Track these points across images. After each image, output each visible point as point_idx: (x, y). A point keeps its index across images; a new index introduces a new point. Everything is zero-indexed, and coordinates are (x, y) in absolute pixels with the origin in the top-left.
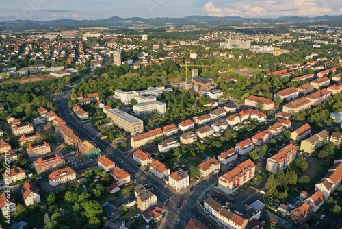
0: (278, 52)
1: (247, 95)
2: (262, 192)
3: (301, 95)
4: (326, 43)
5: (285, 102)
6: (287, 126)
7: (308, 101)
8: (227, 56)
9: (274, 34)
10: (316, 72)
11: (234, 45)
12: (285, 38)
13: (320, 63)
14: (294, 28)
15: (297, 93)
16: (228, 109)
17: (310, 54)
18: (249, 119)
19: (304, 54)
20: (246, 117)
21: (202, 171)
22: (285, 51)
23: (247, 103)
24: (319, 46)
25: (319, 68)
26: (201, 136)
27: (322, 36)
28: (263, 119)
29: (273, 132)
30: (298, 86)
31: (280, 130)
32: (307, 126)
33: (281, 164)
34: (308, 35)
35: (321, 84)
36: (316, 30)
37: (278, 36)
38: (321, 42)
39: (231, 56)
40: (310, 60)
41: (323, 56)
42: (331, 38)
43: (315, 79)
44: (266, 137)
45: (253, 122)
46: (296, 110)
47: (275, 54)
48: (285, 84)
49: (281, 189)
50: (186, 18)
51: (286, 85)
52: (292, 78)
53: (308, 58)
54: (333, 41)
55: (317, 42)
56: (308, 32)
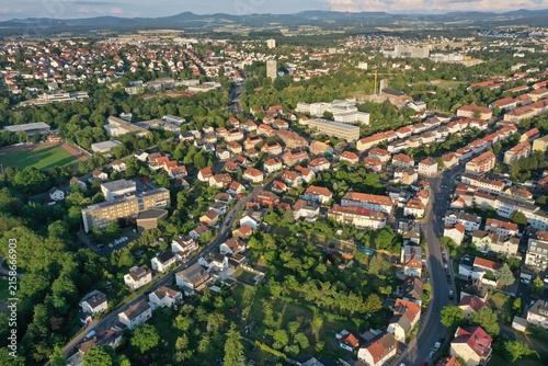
0: (470, 63)
1: (459, 105)
2: (506, 175)
3: (519, 105)
4: (532, 50)
5: (504, 112)
6: (513, 132)
7: (531, 110)
8: (402, 67)
9: (451, 39)
10: (531, 84)
11: (406, 54)
12: (469, 44)
13: (532, 75)
14: (479, 31)
15: (515, 104)
16: (442, 119)
17: (515, 64)
18: (468, 127)
19: (507, 64)
20: (465, 125)
21: (445, 163)
22: (480, 61)
23: (460, 113)
24: (523, 55)
25: (532, 80)
26: (425, 140)
27: (524, 42)
28: (485, 127)
29: (501, 136)
30: (514, 97)
31: (507, 134)
32: (535, 130)
33: (519, 156)
34: (503, 40)
35: (540, 96)
36: (513, 32)
37: (456, 41)
38: (525, 49)
39: (407, 67)
40: (517, 71)
41: (534, 66)
42: (538, 43)
43: (531, 90)
44: (495, 140)
45: (474, 129)
46: (520, 118)
47: (466, 63)
48: (497, 95)
49: (523, 172)
50: (299, 14)
51: (499, 96)
52: (502, 89)
53: (514, 68)
54: (542, 48)
55: (520, 49)
56: (500, 36)
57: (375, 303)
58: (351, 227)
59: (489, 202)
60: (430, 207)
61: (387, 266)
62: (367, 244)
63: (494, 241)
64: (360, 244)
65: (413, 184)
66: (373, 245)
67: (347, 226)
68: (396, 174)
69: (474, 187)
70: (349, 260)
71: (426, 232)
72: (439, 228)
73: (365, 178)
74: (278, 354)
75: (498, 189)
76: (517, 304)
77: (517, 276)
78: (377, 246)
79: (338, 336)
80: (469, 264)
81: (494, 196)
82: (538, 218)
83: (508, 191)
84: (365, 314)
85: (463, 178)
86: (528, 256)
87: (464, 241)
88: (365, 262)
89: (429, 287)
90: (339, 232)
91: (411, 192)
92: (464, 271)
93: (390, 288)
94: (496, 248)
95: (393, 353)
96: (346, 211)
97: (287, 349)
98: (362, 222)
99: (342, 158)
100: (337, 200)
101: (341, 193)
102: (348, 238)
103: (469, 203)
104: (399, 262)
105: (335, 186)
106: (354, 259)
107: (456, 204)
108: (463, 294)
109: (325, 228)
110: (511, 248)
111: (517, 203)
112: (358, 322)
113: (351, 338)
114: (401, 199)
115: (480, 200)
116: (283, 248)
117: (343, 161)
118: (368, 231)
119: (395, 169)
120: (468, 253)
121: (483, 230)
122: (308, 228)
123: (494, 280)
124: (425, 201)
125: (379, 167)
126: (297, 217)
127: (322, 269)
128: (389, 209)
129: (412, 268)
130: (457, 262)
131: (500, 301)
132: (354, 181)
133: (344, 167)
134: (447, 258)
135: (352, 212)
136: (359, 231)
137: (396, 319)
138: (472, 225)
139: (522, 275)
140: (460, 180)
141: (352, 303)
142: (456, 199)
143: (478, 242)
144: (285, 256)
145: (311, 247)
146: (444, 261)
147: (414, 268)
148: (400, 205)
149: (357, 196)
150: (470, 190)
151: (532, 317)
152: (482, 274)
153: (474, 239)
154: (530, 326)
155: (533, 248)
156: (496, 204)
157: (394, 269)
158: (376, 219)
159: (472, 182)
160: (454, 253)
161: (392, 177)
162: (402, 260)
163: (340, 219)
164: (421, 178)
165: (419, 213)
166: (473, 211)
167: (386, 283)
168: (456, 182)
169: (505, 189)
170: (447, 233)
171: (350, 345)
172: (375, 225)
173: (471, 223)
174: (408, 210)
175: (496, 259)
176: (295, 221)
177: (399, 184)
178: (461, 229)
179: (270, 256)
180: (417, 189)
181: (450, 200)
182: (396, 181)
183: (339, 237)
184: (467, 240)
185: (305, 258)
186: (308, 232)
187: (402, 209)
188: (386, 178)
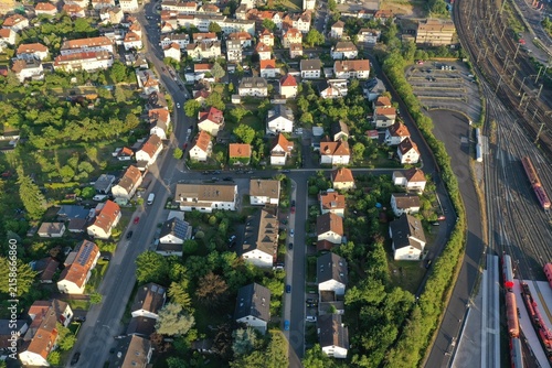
57: (133, 121)
58: (82, 73)
59: (190, 21)
60: (145, 38)
61: (130, 93)
62: (105, 82)
63: (203, 49)
64: (97, 83)
65: (122, 22)
66: (110, 82)
67: (79, 73)
68: (102, 16)
69: (175, 12)
70: (95, 100)
71: (150, 59)
72: (159, 52)
73: (73, 26)
74: (71, 185)
75: (193, 9)
76: (231, 88)
77: (226, 70)
78: (115, 81)
79: (114, 154)
80: (192, 72)
81: (192, 16)
82: (228, 25)
83: (201, 10)
84: (128, 132)
85: (163, 6)
86: (229, 53)
87: (182, 57)
88: (110, 97)
89: (168, 97)
90: (74, 80)
91: (123, 29)
92: (189, 78)
93: (140, 107)
94: (206, 54)
95: (161, 148)
96: (72, 59)
97: (77, 178)
98: (90, 65)
99: (37, 12)
100: (55, 53)
101: (57, 45)
102: (85, 82)
103: (175, 27)
104: (138, 88)
105: (46, 40)
106: (99, 97)
107: (166, 29)
108: (194, 92)
109: (57, 79)
110: (215, 51)
111: (210, 17)
112: (125, 139)
113: (126, 150)
114: (118, 37)
115: (183, 22)
116: (25, 109)
117: (40, 15)
118: (100, 71)
119: (98, 12)
120: (188, 64)
121: (192, 43)
122: (40, 85)
123: (212, 77)
124: (139, 33)
125: (82, 14)
126: (22, 79)
127: (75, 111)
128: (110, 48)
129: (151, 87)
130: (182, 74)
131: (220, 89)
132: (64, 31)
133: (45, 20)
134: (174, 73)
135: (78, 58)
136: (91, 74)
137: (155, 124)
138: (183, 43)
139: (229, 68)
140: (161, 9)
141: (114, 127)
142: (164, 24)
143: (192, 54)
144: (32, 114)
145: (53, 100)
146: (173, 76)
147: (152, 86)
148: (119, 43)
149: (75, 43)
150: (172, 14)
151: (243, 92)
152: (203, 75)
153: (189, 52)
154: (242, 98)
155: (230, 47)
156: (196, 22)
157: (136, 94)
158: (103, 59)
159: (171, 8)
160: (178, 68)
161: (100, 20)
162: (140, 85)
163: (69, 68)
164: (126, 14)
165: (138, 44)
166: (181, 31)
167: (135, 105)
168: (159, 12)
169: (198, 9)
170: (168, 53)
171: (127, 155)
172: (104, 64)
173: (183, 41)
174: (128, 45)
175: (209, 62)
176: (22, 84)
177: (109, 25)
178: (177, 47)
179: (15, 119)
180: (127, 25)
181: (159, 28)
182: (105, 23)
183: (75, 85)
184: (184, 54)
185: (53, 110)
186: (42, 89)
187: (123, 46)
188: (94, 22)
